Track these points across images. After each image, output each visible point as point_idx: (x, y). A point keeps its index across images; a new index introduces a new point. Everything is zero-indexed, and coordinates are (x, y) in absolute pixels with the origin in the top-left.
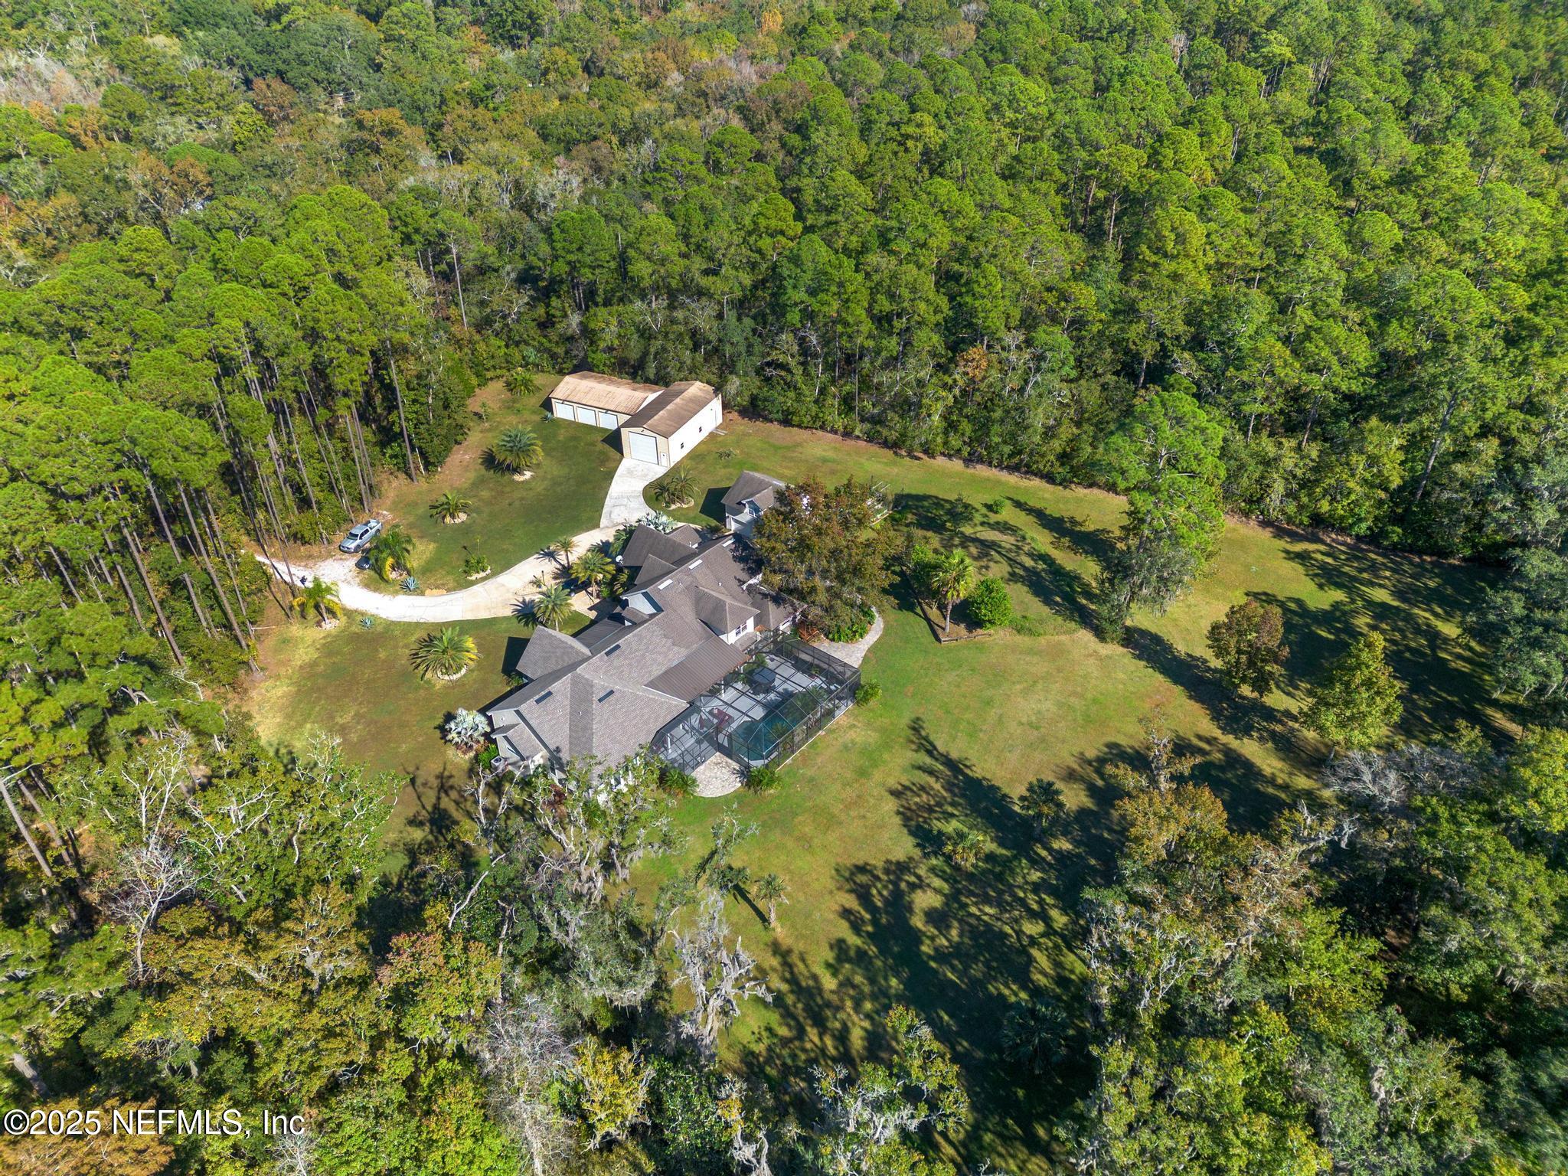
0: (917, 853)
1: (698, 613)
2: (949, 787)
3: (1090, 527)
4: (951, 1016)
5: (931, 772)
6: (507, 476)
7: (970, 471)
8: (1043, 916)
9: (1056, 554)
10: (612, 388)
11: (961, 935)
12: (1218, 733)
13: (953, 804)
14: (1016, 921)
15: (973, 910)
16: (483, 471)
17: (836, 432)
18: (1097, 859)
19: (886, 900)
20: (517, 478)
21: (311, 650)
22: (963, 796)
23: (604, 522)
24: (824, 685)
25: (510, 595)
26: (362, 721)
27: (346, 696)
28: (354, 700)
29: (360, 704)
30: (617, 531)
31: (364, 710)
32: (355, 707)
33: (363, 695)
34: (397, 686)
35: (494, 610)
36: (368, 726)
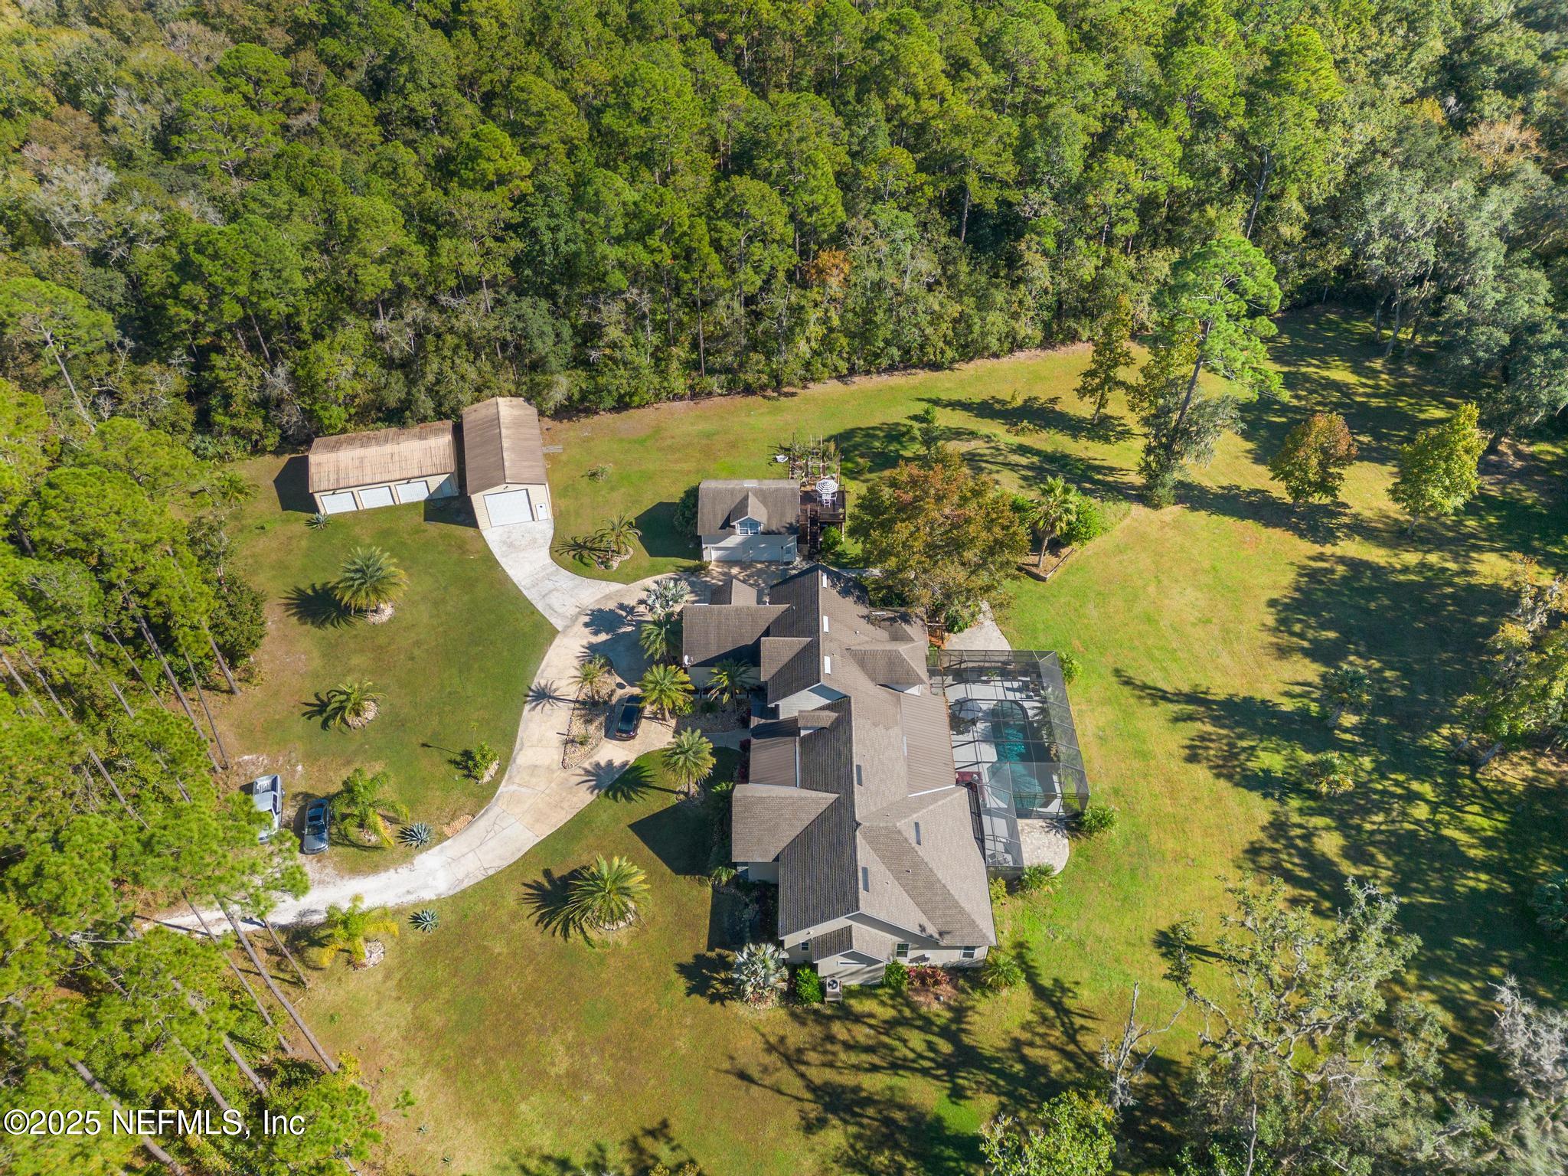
0: (1272, 804)
1: (873, 679)
2: (1216, 721)
3: (1019, 402)
4: (1467, 937)
5: (1190, 718)
6: (359, 623)
7: (853, 387)
8: (1412, 797)
9: (1026, 440)
10: (389, 448)
11: (1389, 857)
12: (1317, 549)
13: (1241, 737)
14: (1404, 814)
15: (1368, 827)
16: (318, 633)
17: (681, 398)
18: (1385, 715)
19: (1306, 868)
20: (376, 619)
21: (388, 1006)
22: (1238, 724)
23: (558, 623)
24: (1008, 684)
25: (561, 774)
26: (587, 1050)
27: (524, 1034)
28: (541, 1030)
29: (555, 1031)
30: (586, 625)
31: (570, 1035)
32: (555, 1040)
33: (543, 1017)
34: (571, 975)
35: (565, 805)
36: (603, 1050)
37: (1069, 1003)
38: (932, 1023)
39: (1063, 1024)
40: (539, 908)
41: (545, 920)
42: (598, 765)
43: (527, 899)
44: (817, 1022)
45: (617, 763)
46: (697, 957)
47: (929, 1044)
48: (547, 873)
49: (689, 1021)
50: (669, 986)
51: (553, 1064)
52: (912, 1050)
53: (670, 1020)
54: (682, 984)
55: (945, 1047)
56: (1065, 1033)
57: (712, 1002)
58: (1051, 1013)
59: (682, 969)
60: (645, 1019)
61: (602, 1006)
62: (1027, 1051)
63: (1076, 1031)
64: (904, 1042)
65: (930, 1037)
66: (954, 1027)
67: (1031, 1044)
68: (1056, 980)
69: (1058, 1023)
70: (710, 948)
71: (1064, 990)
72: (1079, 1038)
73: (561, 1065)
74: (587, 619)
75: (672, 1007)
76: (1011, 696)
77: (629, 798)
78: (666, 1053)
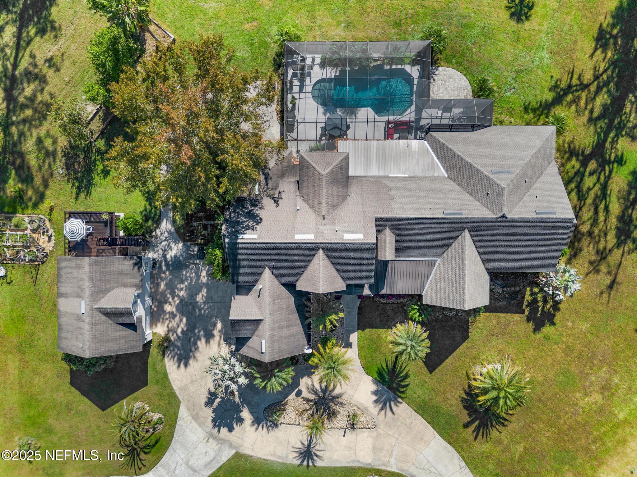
23: (227, 455)
24: (296, 89)
25: (381, 430)
26: (588, 383)
27: (577, 422)
28: (575, 413)
29: (576, 405)
30: (231, 429)
31: (578, 395)
32: (582, 404)
33: (567, 413)
34: (540, 400)
35: (408, 421)
36: (588, 374)
37: (564, 84)
38: (579, 171)
39: (577, 91)
40: (492, 426)
41: (502, 421)
42: (376, 402)
43: (486, 435)
44: (579, 240)
45: (373, 387)
46: (528, 320)
47: (591, 174)
48: (466, 425)
49: (570, 324)
50: (547, 338)
51: (596, 403)
52: (595, 185)
53: (569, 335)
54: (548, 329)
55: (593, 165)
56: (583, 90)
57: (558, 310)
58: (570, 97)
59: (537, 329)
60: (569, 350)
61: (560, 378)
62: (596, 114)
63: (582, 83)
64: (589, 189)
65: (587, 173)
66: (581, 158)
67: (592, 111)
68: (550, 90)
69: (576, 94)
70: (523, 312)
71: (556, 86)
72: (585, 82)
73: (596, 397)
74: (224, 430)
75: (561, 334)
76: (308, 88)
77: (406, 376)
78: (590, 336)
